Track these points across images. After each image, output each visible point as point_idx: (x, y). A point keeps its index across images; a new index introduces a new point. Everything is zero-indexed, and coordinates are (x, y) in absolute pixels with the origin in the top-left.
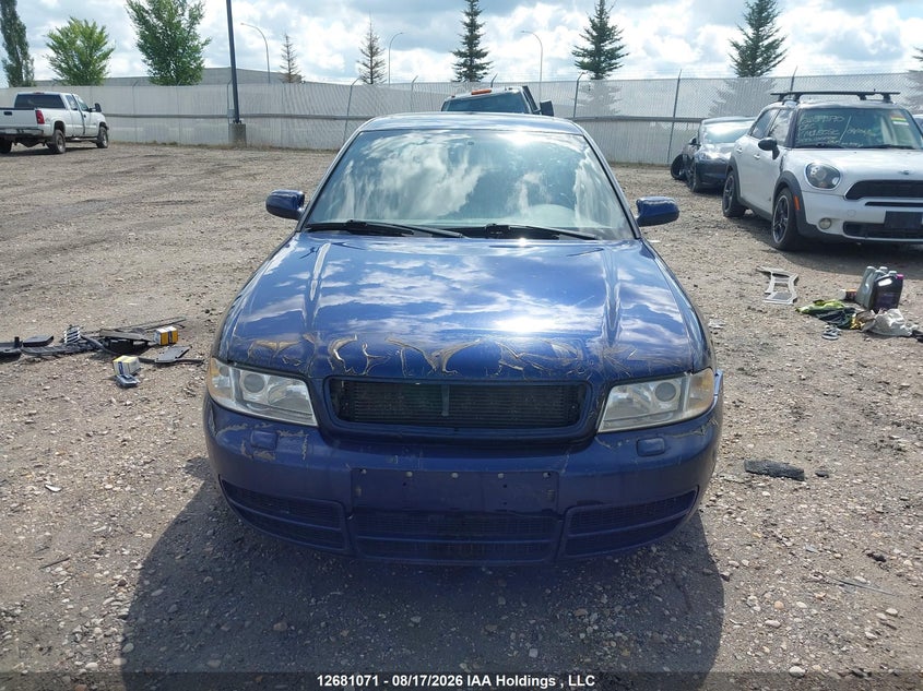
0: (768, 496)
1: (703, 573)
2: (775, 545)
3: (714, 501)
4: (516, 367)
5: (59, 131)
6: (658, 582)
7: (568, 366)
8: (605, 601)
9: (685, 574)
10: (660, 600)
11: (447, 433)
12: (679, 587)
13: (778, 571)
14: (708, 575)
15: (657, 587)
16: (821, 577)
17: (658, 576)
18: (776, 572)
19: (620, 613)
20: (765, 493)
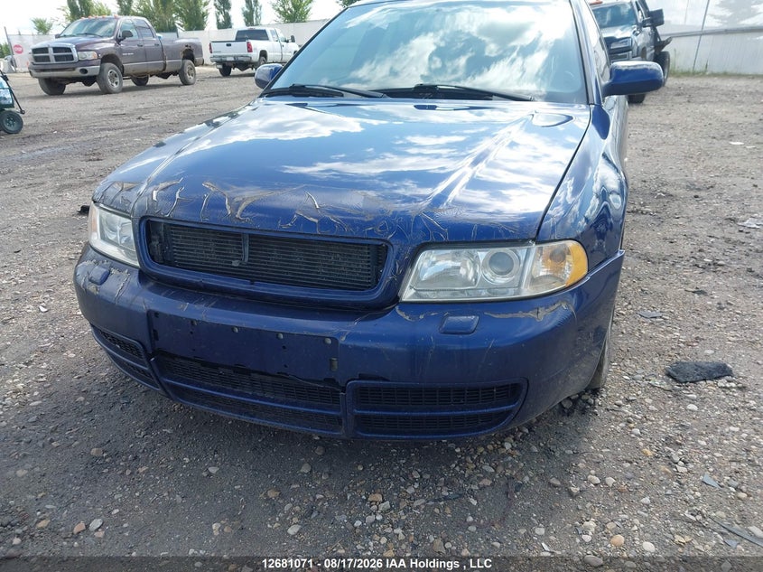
0: (692, 411)
1: (550, 484)
2: (664, 468)
3: (619, 406)
4: (311, 219)
5: (263, 58)
6: (487, 482)
7: (370, 222)
8: (410, 490)
9: (527, 479)
10: (475, 503)
11: (242, 286)
12: (507, 493)
13: (646, 500)
14: (555, 486)
15: (482, 488)
16: (699, 517)
17: (491, 476)
18: (643, 500)
19: (418, 507)
20: (692, 407)
